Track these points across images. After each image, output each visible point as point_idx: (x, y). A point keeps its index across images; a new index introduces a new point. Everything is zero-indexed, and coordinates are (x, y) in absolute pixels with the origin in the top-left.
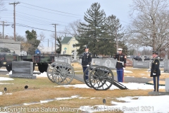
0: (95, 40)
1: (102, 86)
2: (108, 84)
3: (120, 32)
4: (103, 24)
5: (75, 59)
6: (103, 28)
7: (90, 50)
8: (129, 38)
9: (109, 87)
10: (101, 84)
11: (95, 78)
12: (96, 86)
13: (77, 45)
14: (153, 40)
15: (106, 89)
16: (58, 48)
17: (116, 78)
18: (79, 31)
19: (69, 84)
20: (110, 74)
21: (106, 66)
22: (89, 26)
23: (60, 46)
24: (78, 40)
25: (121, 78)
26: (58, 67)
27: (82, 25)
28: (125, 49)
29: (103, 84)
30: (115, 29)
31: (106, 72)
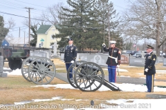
0: (81, 30)
1: (89, 86)
2: (97, 83)
3: (114, 20)
4: (92, 9)
5: (55, 53)
6: (91, 14)
7: (75, 43)
8: (126, 28)
9: (98, 88)
10: (88, 84)
11: (81, 76)
12: (82, 86)
13: (57, 36)
14: (157, 31)
15: (95, 90)
16: (32, 39)
17: (107, 77)
18: (61, 18)
19: (49, 83)
20: (100, 72)
21: (95, 62)
22: (74, 11)
23: (35, 37)
24: (59, 30)
25: (112, 77)
26: (35, 63)
27: (65, 9)
28: (119, 42)
29: (91, 84)
30: (108, 16)
31: (94, 70)
